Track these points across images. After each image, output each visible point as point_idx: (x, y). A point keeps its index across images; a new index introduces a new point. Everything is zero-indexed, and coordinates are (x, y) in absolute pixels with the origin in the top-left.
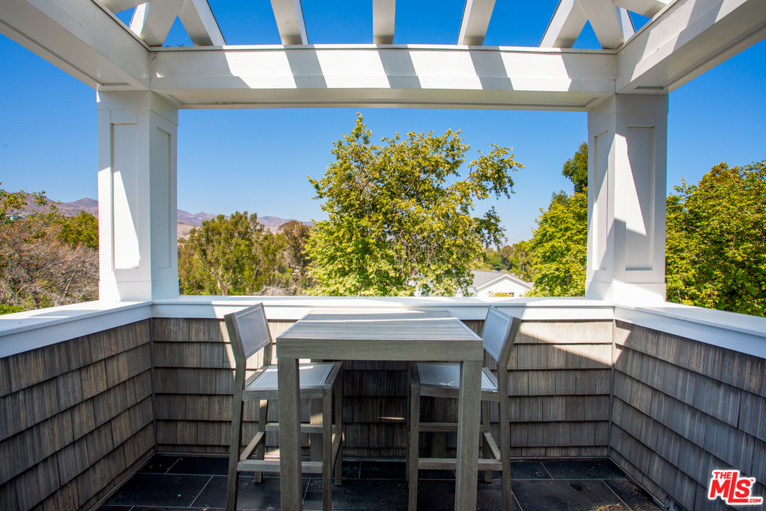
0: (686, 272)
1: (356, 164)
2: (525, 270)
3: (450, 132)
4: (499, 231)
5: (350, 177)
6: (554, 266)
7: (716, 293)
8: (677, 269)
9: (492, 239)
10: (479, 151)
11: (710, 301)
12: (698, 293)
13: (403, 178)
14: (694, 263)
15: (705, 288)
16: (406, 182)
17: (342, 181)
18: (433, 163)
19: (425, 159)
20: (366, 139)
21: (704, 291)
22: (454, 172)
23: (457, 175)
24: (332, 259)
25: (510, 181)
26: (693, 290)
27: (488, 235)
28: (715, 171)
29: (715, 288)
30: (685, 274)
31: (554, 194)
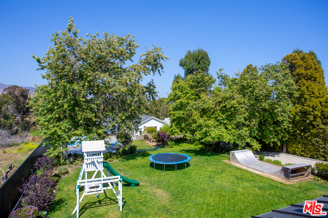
0: (244, 114)
1: (68, 49)
2: (156, 114)
3: (129, 36)
4: (155, 93)
5: (64, 57)
6: (182, 112)
7: (257, 123)
8: (240, 113)
9: (151, 98)
10: (146, 48)
11: (255, 127)
12: (250, 124)
13: (100, 60)
14: (247, 109)
15: (252, 121)
16: (102, 62)
17: (59, 59)
18: (120, 52)
19: (114, 49)
20: (75, 34)
21: (252, 123)
22: (130, 59)
23: (132, 61)
24: (51, 110)
25: (161, 66)
26: (247, 123)
27: (149, 96)
28: (248, 67)
29: (256, 122)
30: (244, 115)
31: (175, 75)
